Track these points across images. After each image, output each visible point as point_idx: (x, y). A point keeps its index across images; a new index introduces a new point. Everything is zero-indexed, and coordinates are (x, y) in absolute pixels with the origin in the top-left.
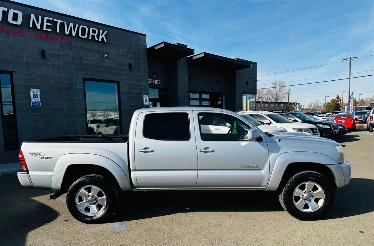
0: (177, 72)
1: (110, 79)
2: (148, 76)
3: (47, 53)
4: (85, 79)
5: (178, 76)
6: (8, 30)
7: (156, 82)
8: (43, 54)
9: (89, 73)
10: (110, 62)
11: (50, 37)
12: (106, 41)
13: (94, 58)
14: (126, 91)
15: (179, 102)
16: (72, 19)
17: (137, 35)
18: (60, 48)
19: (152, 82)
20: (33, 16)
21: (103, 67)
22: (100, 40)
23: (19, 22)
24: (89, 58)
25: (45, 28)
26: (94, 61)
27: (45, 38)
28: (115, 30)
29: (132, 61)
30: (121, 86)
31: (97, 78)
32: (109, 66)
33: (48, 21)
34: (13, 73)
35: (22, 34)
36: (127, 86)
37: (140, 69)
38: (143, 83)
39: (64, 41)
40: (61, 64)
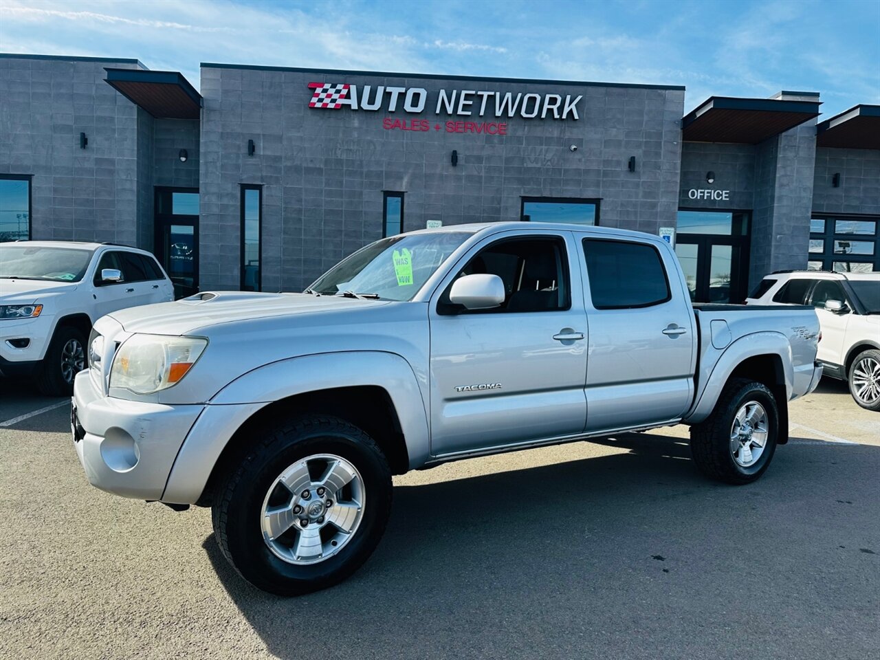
0: (776, 166)
1: (578, 197)
2: (679, 181)
3: (460, 157)
4: (525, 199)
5: (778, 175)
6: (405, 123)
7: (714, 196)
8: (454, 159)
9: (535, 187)
10: (583, 160)
11: (469, 126)
12: (576, 117)
13: (549, 156)
14: (615, 218)
15: (773, 244)
16: (512, 84)
17: (659, 91)
18: (484, 144)
19: (704, 196)
20: (443, 93)
21: (566, 171)
22: (564, 116)
23: (421, 107)
24: (539, 155)
25: (460, 112)
26: (548, 161)
27: (460, 130)
28: (603, 90)
29: (638, 153)
30: (602, 208)
31: (550, 196)
32: (580, 169)
33: (467, 97)
34: (405, 194)
35: (424, 128)
36: (619, 209)
37: (659, 169)
38: (664, 200)
39: (493, 129)
40: (483, 174)
